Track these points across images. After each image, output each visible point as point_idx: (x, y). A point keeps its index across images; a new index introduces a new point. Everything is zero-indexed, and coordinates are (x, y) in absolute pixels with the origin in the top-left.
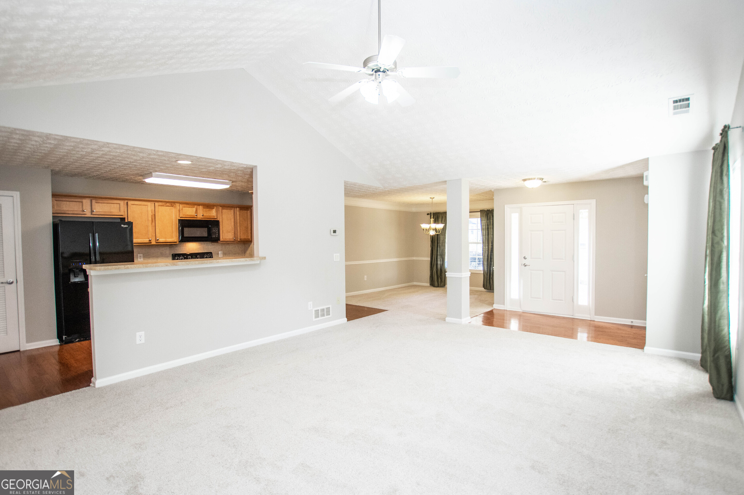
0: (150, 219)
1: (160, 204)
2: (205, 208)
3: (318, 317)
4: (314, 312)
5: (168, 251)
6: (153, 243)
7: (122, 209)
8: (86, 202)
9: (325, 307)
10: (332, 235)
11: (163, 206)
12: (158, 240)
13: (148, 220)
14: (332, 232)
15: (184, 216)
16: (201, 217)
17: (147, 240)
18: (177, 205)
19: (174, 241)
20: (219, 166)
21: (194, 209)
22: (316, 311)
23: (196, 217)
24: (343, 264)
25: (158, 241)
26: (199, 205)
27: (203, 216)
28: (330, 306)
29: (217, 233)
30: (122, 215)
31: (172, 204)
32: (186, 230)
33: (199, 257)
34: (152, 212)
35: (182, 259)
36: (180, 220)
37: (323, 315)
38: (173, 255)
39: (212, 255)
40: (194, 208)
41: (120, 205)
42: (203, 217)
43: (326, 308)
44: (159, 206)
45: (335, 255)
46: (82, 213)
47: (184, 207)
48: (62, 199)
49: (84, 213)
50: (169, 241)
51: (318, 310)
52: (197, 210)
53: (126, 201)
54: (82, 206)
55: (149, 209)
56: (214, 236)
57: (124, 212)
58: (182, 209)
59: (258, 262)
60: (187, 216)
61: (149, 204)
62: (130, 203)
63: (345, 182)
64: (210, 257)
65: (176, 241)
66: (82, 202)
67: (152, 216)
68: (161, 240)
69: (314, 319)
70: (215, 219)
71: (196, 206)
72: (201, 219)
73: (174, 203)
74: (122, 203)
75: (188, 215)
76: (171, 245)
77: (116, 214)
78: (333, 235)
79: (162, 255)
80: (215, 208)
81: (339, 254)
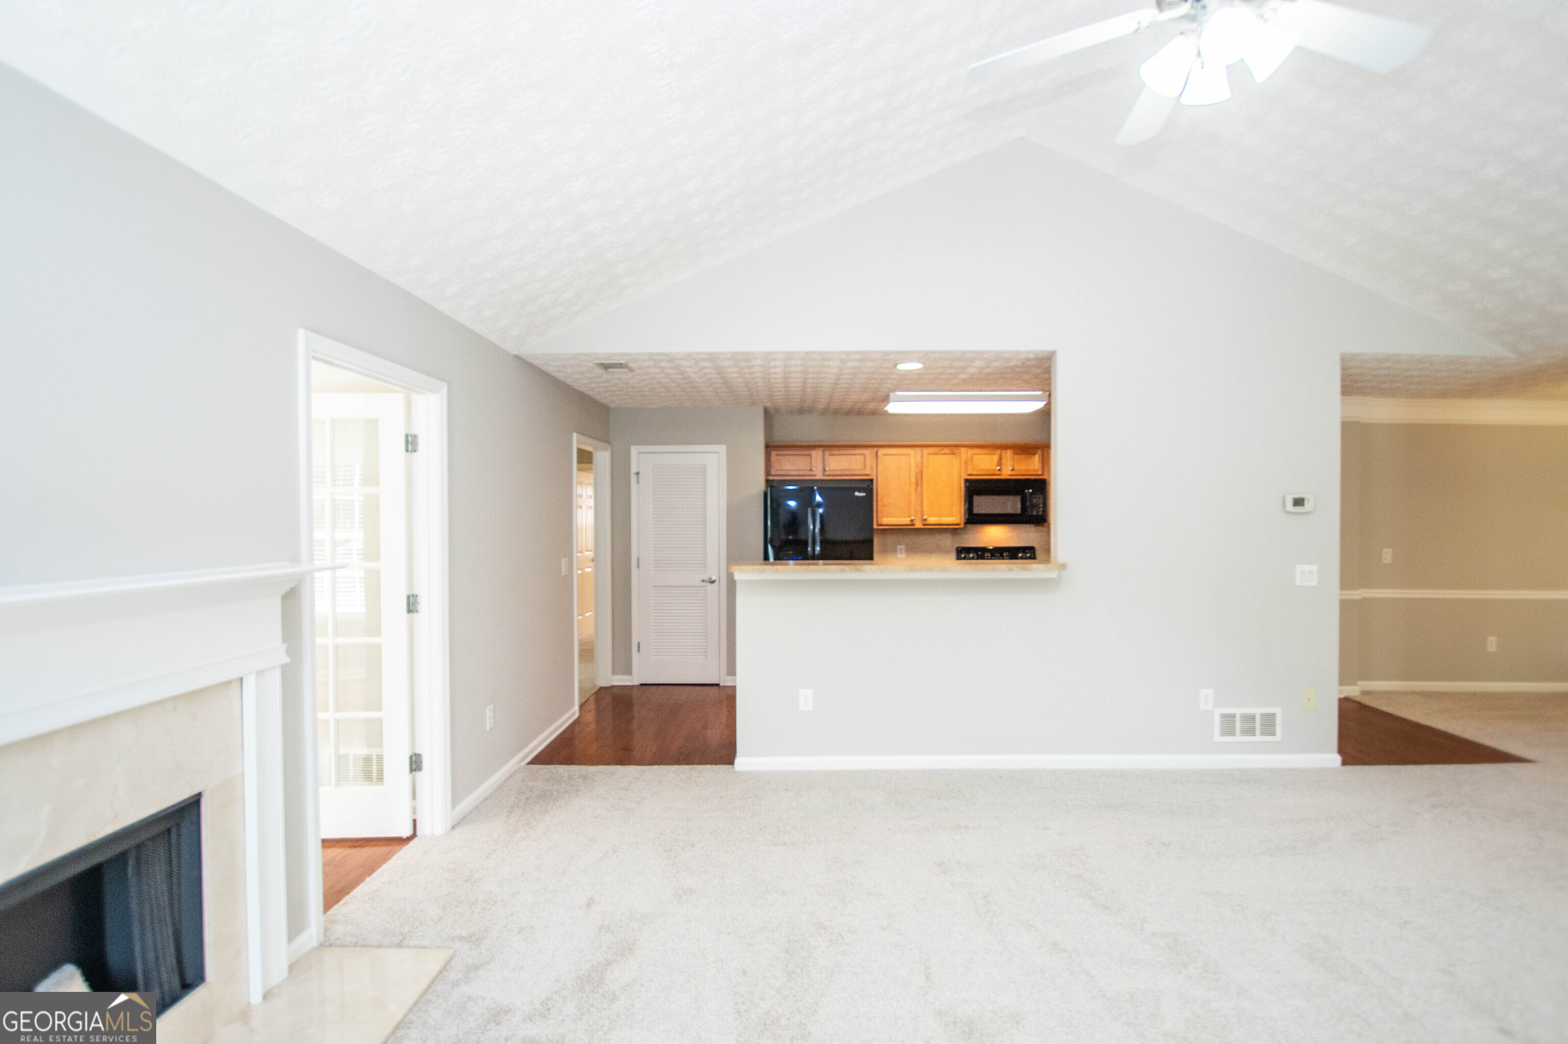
0: (913, 480)
1: (932, 450)
2: (1017, 454)
3: (1232, 733)
4: (1217, 720)
5: (948, 542)
6: (919, 525)
7: (868, 463)
8: (816, 454)
9: (1258, 711)
10: (1288, 513)
11: (936, 454)
12: (925, 520)
13: (910, 482)
14: (1289, 503)
15: (975, 473)
16: (1010, 473)
17: (906, 520)
18: (963, 450)
19: (955, 522)
20: (978, 363)
21: (995, 458)
22: (1224, 716)
23: (998, 473)
24: (1333, 595)
25: (926, 522)
26: (1004, 447)
27: (1013, 470)
28: (1277, 710)
29: (1041, 505)
30: (868, 475)
31: (954, 448)
32: (976, 499)
33: (1006, 556)
34: (917, 467)
35: (973, 558)
36: (966, 481)
37: (1251, 732)
38: (957, 548)
39: (1034, 553)
40: (994, 454)
41: (865, 457)
42: (1012, 473)
43: (1263, 715)
44: (930, 454)
45: (1299, 568)
46: (809, 473)
47: (976, 454)
48: (784, 453)
49: (813, 473)
50: (945, 522)
51: (1234, 716)
52: (1000, 459)
53: (876, 449)
54: (811, 461)
55: (913, 461)
56: (1035, 513)
57: (872, 468)
58: (972, 459)
59: (1054, 575)
60: (980, 473)
61: (910, 451)
62: (882, 452)
63: (1344, 359)
64: (1030, 558)
65: (958, 522)
66: (810, 455)
67: (916, 474)
68: (932, 520)
69: (1218, 738)
70: (1039, 475)
71: (998, 452)
72: (1010, 477)
73: (957, 446)
74: (867, 452)
75: (982, 470)
76: (953, 530)
77: (859, 473)
78: (1295, 511)
79: (939, 550)
80: (1039, 452)
81: (1314, 568)
